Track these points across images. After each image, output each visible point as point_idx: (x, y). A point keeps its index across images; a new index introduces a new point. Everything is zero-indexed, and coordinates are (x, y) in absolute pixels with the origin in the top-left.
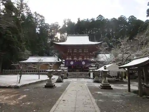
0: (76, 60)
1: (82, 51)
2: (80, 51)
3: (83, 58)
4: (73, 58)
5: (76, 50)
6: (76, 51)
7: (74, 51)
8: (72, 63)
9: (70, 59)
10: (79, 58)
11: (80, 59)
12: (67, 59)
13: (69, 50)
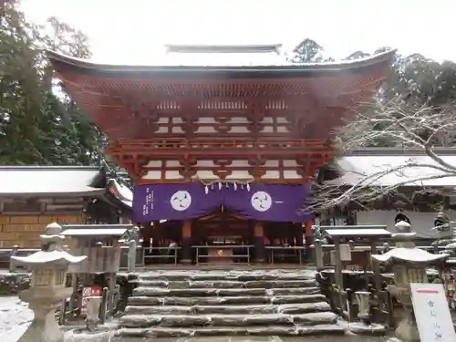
0: (207, 181)
1: (249, 126)
2: (234, 130)
3: (256, 169)
4: (188, 167)
5: (211, 120)
6: (211, 130)
7: (201, 130)
8: (181, 201)
9: (172, 175)
10: (230, 171)
11: (236, 175)
12: (154, 175)
13: (164, 120)
